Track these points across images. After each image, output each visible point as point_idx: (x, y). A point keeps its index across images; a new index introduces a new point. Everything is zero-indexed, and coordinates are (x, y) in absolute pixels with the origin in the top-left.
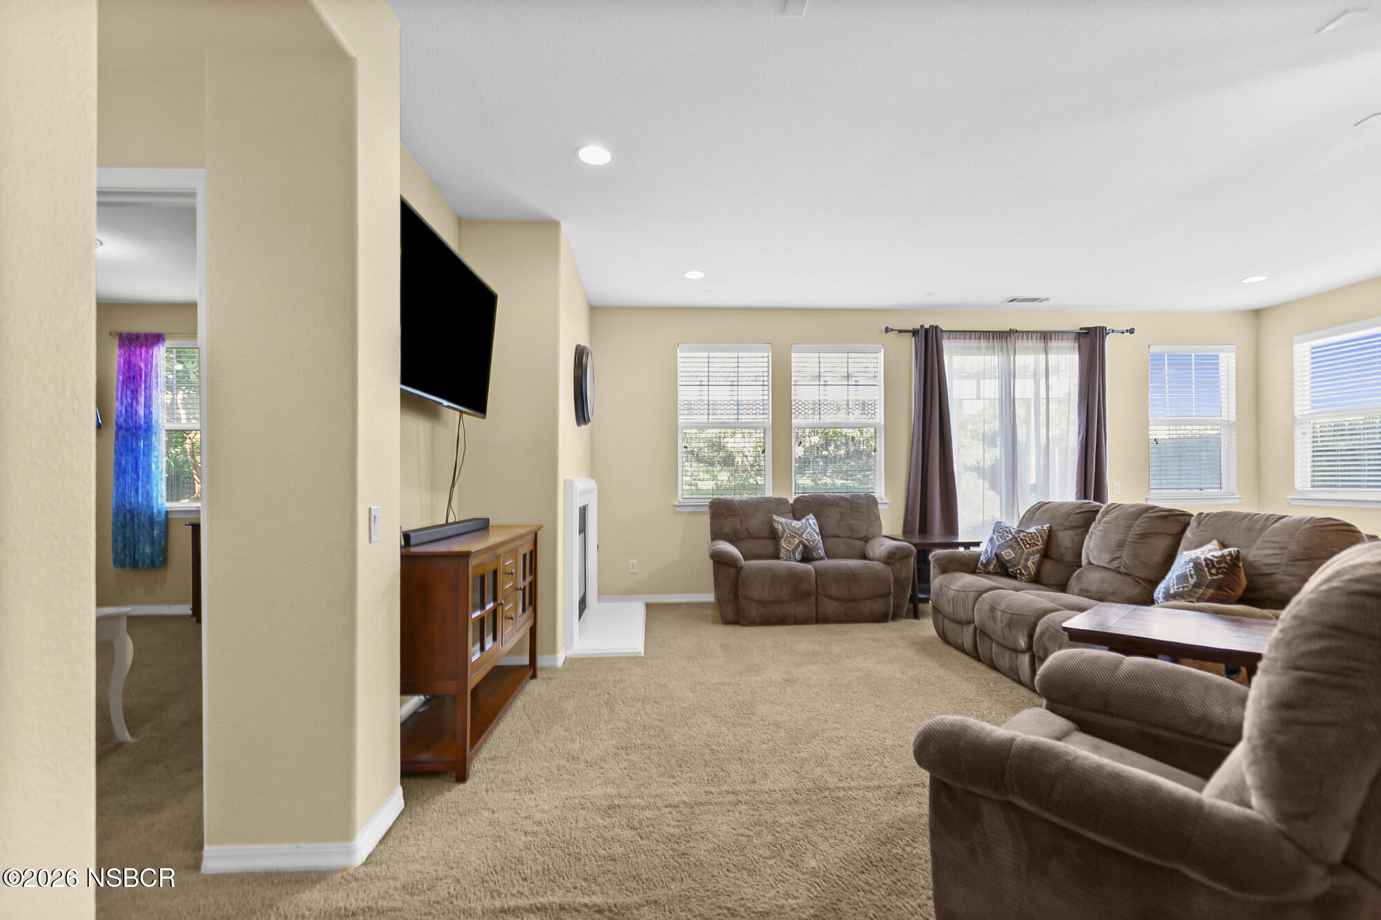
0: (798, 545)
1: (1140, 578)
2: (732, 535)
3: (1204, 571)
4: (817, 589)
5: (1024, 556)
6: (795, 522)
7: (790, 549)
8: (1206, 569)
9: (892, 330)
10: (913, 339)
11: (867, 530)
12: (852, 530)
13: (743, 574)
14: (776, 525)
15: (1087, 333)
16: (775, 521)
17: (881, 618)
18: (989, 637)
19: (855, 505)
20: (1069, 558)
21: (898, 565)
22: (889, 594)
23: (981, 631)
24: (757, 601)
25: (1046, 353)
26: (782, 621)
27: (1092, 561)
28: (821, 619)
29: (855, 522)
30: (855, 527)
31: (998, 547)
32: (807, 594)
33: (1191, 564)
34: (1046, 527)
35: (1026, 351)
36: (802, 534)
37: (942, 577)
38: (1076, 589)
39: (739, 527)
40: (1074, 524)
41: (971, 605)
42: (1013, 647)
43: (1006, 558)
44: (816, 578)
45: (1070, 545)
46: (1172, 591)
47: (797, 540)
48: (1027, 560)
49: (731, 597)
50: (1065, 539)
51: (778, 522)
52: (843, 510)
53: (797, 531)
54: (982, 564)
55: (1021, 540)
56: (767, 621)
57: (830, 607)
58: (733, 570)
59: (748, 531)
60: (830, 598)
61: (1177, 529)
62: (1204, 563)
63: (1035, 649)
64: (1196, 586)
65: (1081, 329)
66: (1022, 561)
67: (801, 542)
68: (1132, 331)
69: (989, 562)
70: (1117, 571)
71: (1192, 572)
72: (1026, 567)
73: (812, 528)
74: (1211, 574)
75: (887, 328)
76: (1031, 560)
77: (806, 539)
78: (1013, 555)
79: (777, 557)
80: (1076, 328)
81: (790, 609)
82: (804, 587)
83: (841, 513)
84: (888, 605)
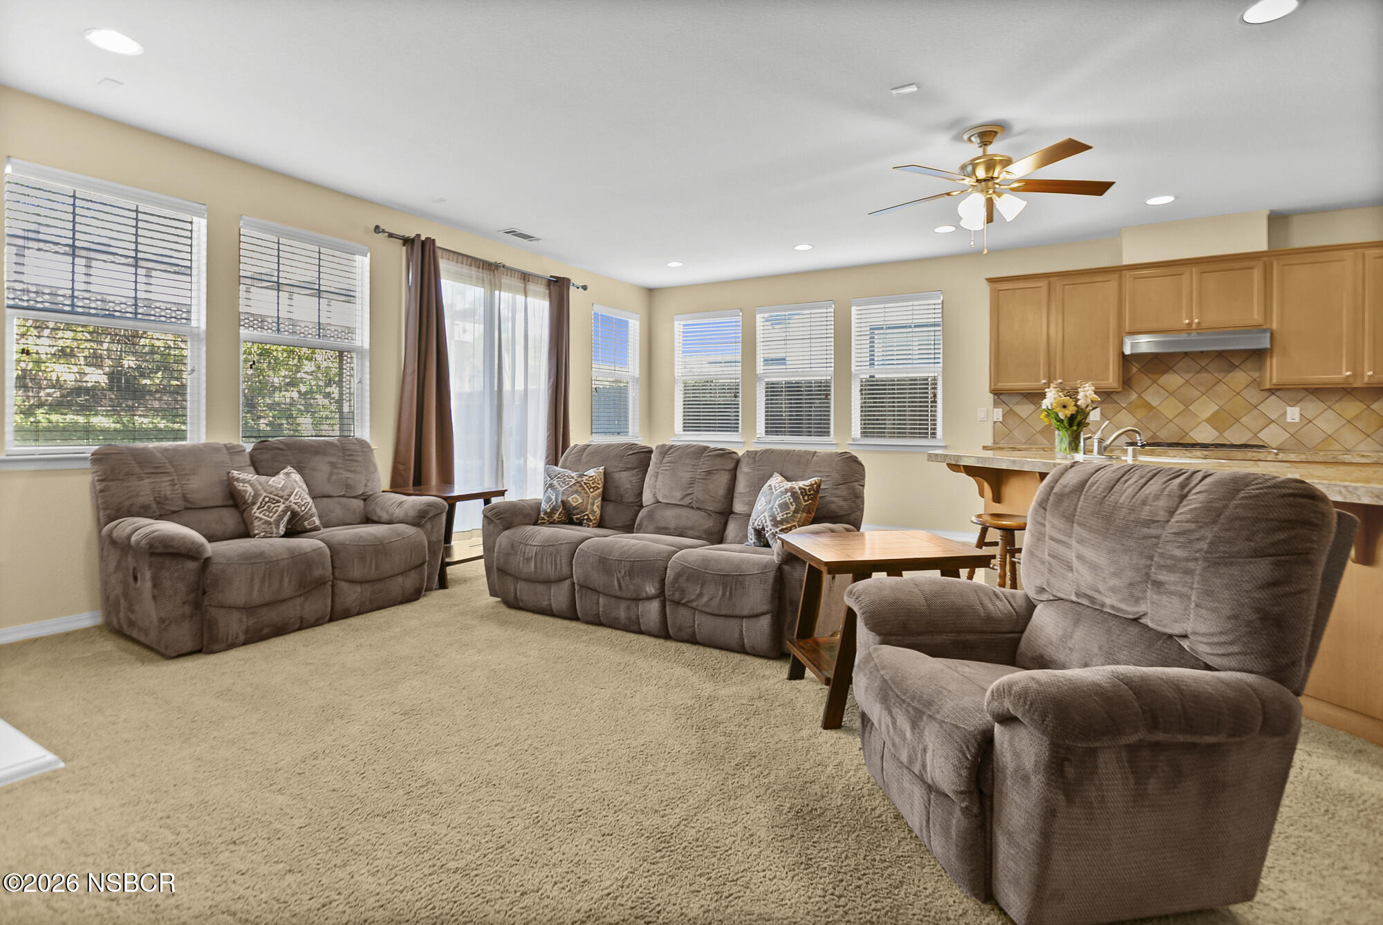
0: (285, 512)
1: (711, 511)
2: (155, 506)
3: (799, 498)
4: (333, 573)
5: (590, 501)
6: (273, 479)
7: (272, 520)
8: (801, 497)
9: (384, 231)
10: (404, 248)
11: (366, 485)
12: (348, 486)
13: (214, 568)
14: (240, 486)
15: (556, 281)
16: (237, 480)
17: (414, 595)
18: (596, 591)
19: (348, 453)
20: (629, 498)
21: (429, 526)
22: (423, 564)
23: (582, 586)
24: (238, 608)
25: (526, 296)
26: (280, 630)
27: (661, 500)
28: (337, 614)
29: (350, 475)
30: (350, 482)
31: (563, 493)
32: (320, 583)
33: (789, 494)
34: (601, 469)
35: (510, 289)
36: (290, 496)
37: (506, 533)
38: (651, 528)
39: (168, 493)
40: (630, 466)
41: (565, 560)
42: (634, 596)
43: (574, 504)
44: (331, 556)
45: (628, 486)
46: (779, 519)
47: (282, 507)
48: (593, 504)
49: (187, 609)
50: (625, 479)
51: (244, 481)
52: (333, 459)
53: (281, 493)
54: (546, 513)
55: (585, 484)
56: (255, 636)
57: (351, 594)
58: (192, 565)
59: (185, 499)
60: (352, 582)
61: (731, 466)
62: (799, 492)
63: (667, 593)
64: (796, 511)
65: (551, 276)
66: (589, 506)
67: (288, 508)
68: (585, 288)
69: (554, 510)
70: (690, 506)
71: (792, 500)
72: (593, 512)
73: (300, 487)
74: (805, 501)
75: (377, 227)
76: (596, 504)
77: (296, 503)
78: (580, 501)
79: (246, 534)
80: (548, 275)
81: (291, 611)
82: (317, 573)
83: (332, 463)
84: (422, 580)
